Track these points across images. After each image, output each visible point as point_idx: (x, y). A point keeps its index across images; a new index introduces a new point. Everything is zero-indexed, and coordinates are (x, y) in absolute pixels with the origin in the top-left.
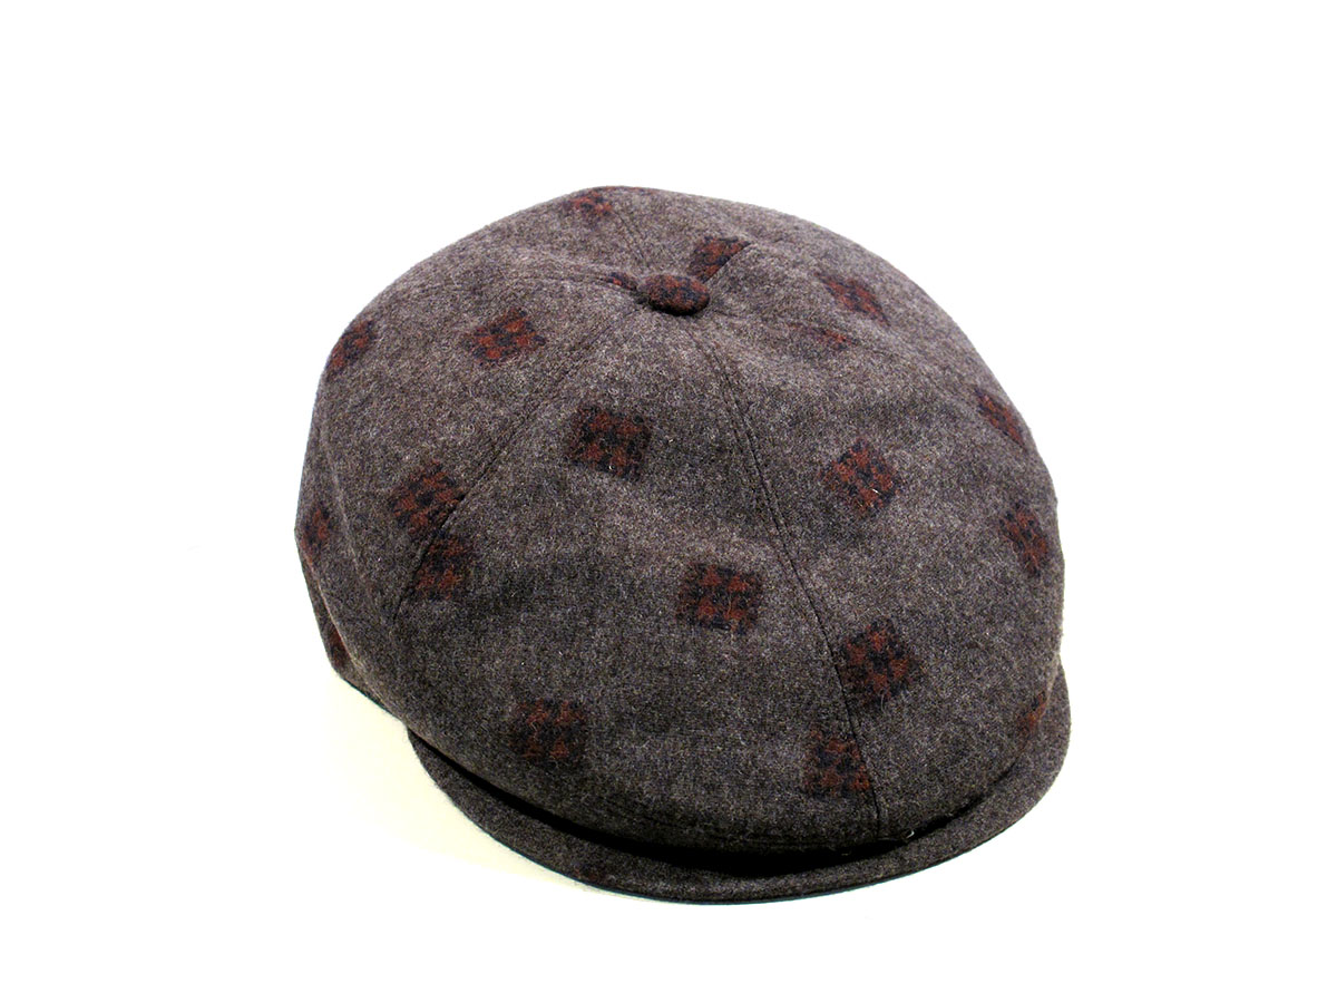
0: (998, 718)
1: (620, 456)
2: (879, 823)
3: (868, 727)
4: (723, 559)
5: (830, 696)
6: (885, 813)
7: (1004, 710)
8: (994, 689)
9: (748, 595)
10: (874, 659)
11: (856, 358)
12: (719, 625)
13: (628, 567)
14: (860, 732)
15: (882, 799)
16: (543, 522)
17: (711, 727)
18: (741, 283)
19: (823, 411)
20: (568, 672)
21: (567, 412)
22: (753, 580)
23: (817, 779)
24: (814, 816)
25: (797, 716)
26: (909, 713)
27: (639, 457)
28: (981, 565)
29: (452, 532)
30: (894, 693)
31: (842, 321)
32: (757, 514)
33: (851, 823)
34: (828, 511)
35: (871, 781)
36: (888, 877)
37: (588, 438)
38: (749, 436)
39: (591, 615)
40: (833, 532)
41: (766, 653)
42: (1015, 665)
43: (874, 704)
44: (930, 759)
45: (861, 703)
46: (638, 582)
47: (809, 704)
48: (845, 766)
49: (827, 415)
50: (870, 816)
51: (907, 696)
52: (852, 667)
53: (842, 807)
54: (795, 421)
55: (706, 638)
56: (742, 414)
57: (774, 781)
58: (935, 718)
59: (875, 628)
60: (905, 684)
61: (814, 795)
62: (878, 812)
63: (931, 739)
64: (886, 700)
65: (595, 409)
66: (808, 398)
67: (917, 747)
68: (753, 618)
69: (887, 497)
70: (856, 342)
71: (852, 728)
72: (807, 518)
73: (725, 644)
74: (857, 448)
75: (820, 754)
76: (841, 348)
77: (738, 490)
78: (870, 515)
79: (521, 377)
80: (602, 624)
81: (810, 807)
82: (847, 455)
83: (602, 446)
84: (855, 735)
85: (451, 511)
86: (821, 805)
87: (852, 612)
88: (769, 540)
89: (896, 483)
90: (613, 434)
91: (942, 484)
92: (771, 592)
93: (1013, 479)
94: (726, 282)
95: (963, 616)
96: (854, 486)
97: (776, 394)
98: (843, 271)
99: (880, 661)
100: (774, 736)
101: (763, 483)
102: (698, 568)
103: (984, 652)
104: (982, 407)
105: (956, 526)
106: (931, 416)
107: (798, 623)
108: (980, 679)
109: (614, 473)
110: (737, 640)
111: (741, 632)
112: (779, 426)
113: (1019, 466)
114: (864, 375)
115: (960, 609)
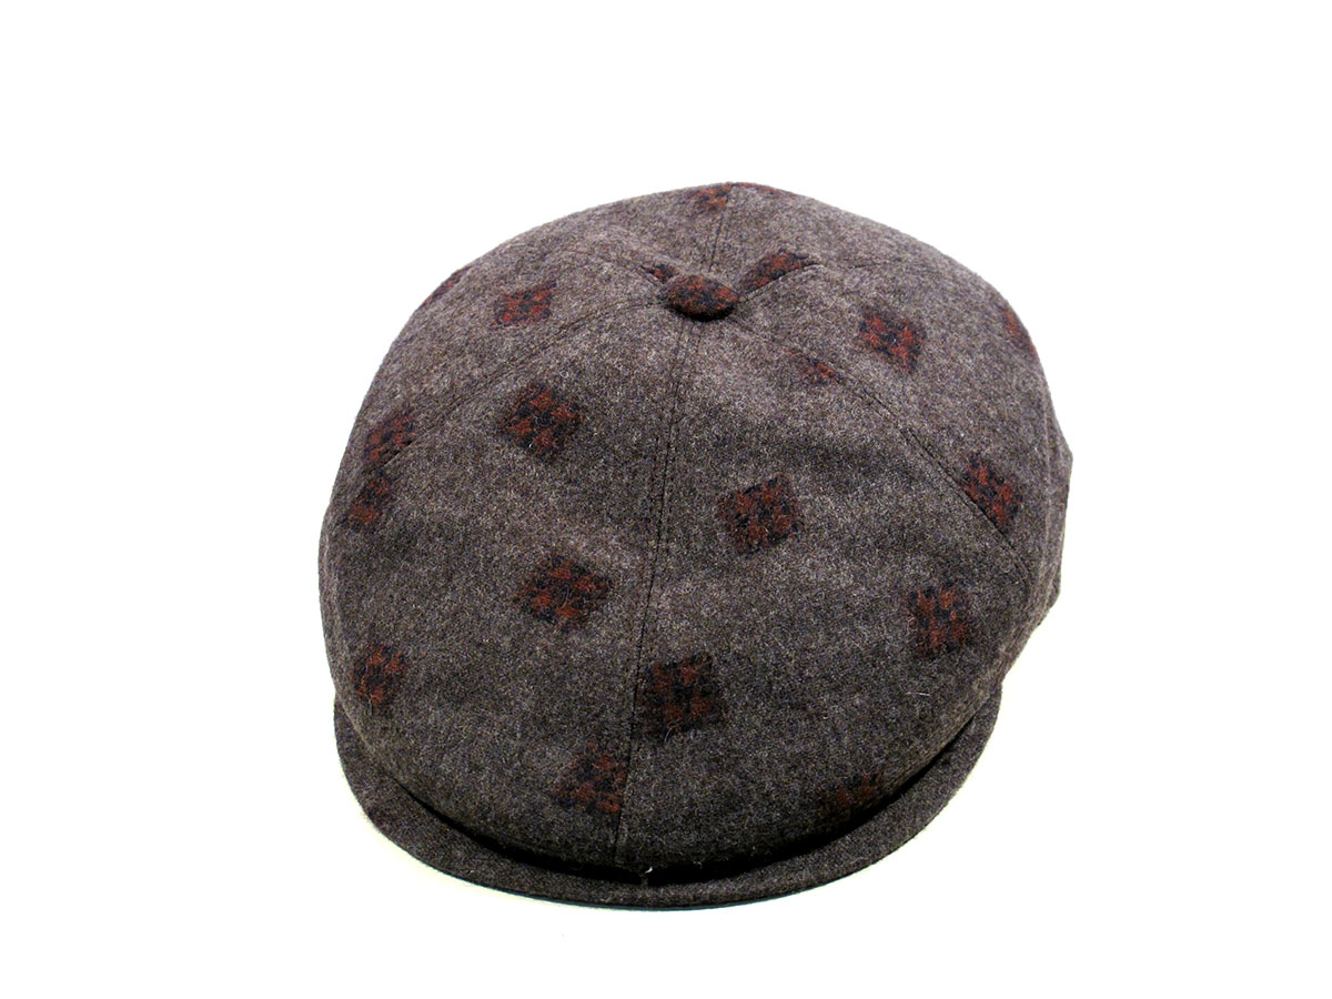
0: (796, 786)
1: (545, 436)
2: (614, 848)
3: (645, 756)
4: (586, 555)
5: (618, 714)
6: (623, 840)
7: (805, 779)
8: (804, 755)
9: (589, 597)
10: (677, 691)
11: (828, 396)
12: (548, 617)
13: (494, 542)
14: (634, 756)
15: (626, 828)
16: (451, 482)
17: (498, 710)
18: (780, 300)
19: (754, 439)
20: (412, 626)
21: (522, 383)
22: (602, 584)
23: (572, 788)
24: (553, 823)
25: (582, 724)
26: (692, 752)
27: (561, 443)
28: (855, 630)
29: (388, 472)
30: (685, 729)
31: (845, 356)
32: (647, 524)
33: (585, 840)
34: (710, 536)
35: (622, 805)
36: (615, 904)
37: (523, 415)
38: (669, 447)
39: (450, 579)
40: (703, 560)
41: (576, 657)
42: (846, 740)
43: (659, 734)
44: (692, 804)
45: (645, 730)
46: (496, 558)
47: (597, 716)
48: (606, 786)
49: (757, 443)
50: (608, 839)
51: (695, 735)
52: (652, 692)
53: (583, 823)
54: (721, 442)
55: (530, 625)
56: (671, 424)
57: (530, 778)
58: (716, 765)
59: (692, 661)
60: (698, 724)
61: (561, 803)
62: (617, 838)
63: (703, 783)
64: (673, 732)
65: (543, 388)
66: (744, 423)
67: (684, 787)
68: (583, 620)
69: (776, 538)
70: (842, 381)
71: (630, 750)
72: (687, 541)
73: (544, 639)
74: (772, 483)
75: (585, 768)
76: (821, 382)
77: (636, 496)
78: (749, 552)
79: (509, 344)
80: (454, 588)
81: (550, 813)
82: (757, 488)
83: (532, 425)
84: (628, 759)
85: (396, 453)
86: (563, 814)
87: (678, 638)
88: (643, 551)
89: (795, 527)
90: (548, 415)
91: (853, 541)
92: (613, 600)
93: (959, 556)
94: (768, 296)
95: (801, 674)
96: (746, 520)
97: (715, 412)
98: (906, 310)
99: (683, 694)
100: (550, 737)
101: (663, 495)
102: (557, 560)
103: (810, 717)
104: (967, 476)
105: (843, 585)
106: (881, 471)
107: (621, 636)
108: (791, 741)
109: (531, 452)
110: (557, 637)
111: (565, 630)
112: (701, 444)
113: (977, 545)
114: (823, 415)
115: (801, 667)
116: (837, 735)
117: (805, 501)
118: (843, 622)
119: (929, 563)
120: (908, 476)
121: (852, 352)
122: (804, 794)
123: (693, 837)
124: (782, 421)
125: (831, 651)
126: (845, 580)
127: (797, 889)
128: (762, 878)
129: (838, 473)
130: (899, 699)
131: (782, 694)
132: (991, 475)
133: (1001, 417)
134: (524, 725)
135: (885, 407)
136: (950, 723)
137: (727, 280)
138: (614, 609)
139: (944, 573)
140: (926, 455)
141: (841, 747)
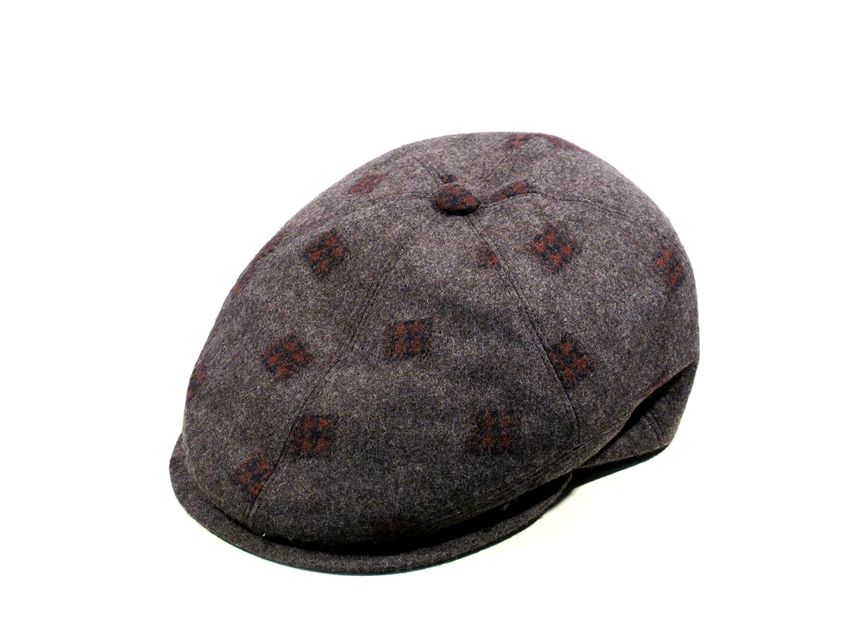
0: (358, 509)
1: (324, 263)
2: (248, 516)
3: (285, 465)
4: (309, 339)
5: (280, 438)
6: (253, 512)
7: (366, 506)
8: (371, 491)
9: (297, 364)
10: (313, 433)
12: (272, 370)
13: (269, 319)
14: (279, 465)
15: (257, 506)
21: (328, 229)
22: (307, 358)
23: (241, 474)
24: (224, 491)
25: (262, 438)
26: (307, 471)
27: (330, 269)
28: (433, 424)
29: (255, 266)
30: (310, 457)
31: (511, 253)
33: (235, 507)
34: (375, 345)
35: (260, 492)
37: (320, 247)
38: (378, 285)
40: (365, 358)
41: (273, 398)
42: (401, 490)
43: (295, 456)
44: (296, 502)
45: (290, 451)
47: (270, 435)
48: (258, 478)
49: (425, 295)
50: (246, 509)
51: (313, 462)
53: (238, 496)
54: (407, 289)
55: (262, 373)
56: (385, 272)
57: (224, 462)
58: (317, 482)
59: (328, 417)
60: (317, 456)
61: (232, 480)
62: (251, 510)
63: (306, 492)
64: (302, 457)
65: (336, 234)
66: (423, 281)
67: (295, 491)
68: (288, 376)
69: (408, 355)
70: (498, 268)
71: (278, 461)
72: (364, 344)
73: (265, 380)
74: (423, 322)
75: (251, 466)
76: (484, 266)
77: (351, 311)
78: (389, 360)
80: (242, 341)
81: (225, 485)
82: (412, 322)
83: (321, 255)
84: (275, 465)
85: (264, 256)
86: (231, 488)
87: (328, 401)
88: (341, 344)
89: (423, 351)
90: (330, 251)
91: (455, 369)
92: (309, 368)
93: (524, 395)
94: (498, 207)
95: (387, 442)
96: (397, 340)
97: (410, 270)
98: (577, 234)
99: (316, 435)
100: (244, 441)
101: (363, 314)
102: (292, 337)
103: (384, 470)
104: (555, 347)
105: (436, 395)
106: (493, 329)
107: (300, 392)
108: (366, 481)
109: (314, 271)
110: (271, 383)
111: (277, 380)
112: (395, 288)
113: (540, 392)
114: (473, 286)
115: (388, 438)
116: (397, 486)
117: (437, 337)
118: (428, 417)
119: (501, 394)
120: (510, 335)
121: (517, 251)
122: (362, 515)
123: (290, 522)
124: (445, 284)
125: (413, 433)
126: (440, 391)
129: (466, 325)
130: (446, 474)
131: (373, 450)
132: (575, 350)
133: (606, 315)
134: (235, 430)
135: (516, 290)
138: (307, 376)
139: (511, 404)
140: (530, 327)
141: (397, 493)
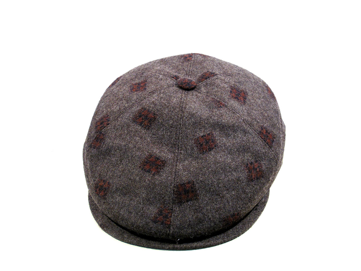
0: (217, 216)
1: (146, 122)
2: (169, 234)
3: (177, 209)
4: (159, 154)
5: (169, 198)
6: (171, 232)
7: (220, 214)
8: (220, 208)
9: (160, 166)
10: (185, 191)
11: (223, 111)
12: (149, 171)
13: (133, 151)
14: (174, 209)
15: (172, 228)
16: (121, 135)
17: (136, 197)
18: (208, 85)
19: (204, 122)
20: (111, 174)
21: (139, 108)
22: (163, 162)
23: (157, 218)
24: (152, 227)
25: (159, 200)
26: (189, 208)
27: (151, 124)
28: (232, 174)
29: (103, 132)
30: (187, 201)
31: (227, 100)
32: (174, 146)
33: (161, 232)
34: (192, 149)
35: (171, 222)
36: (169, 249)
37: (140, 116)
38: (180, 125)
39: (121, 161)
40: (191, 155)
41: (157, 182)
42: (230, 204)
43: (180, 203)
44: (190, 221)
45: (176, 201)
46: (134, 156)
47: (163, 198)
48: (166, 217)
49: (204, 124)
50: (167, 231)
51: (190, 203)
52: (178, 191)
53: (160, 227)
54: (195, 123)
55: (144, 174)
56: (181, 119)
57: (145, 215)
58: (196, 211)
59: (189, 183)
60: (191, 200)
61: (154, 222)
62: (170, 231)
63: (193, 216)
64: (184, 202)
65: (145, 109)
66: (201, 118)
67: (188, 217)
68: (158, 172)
69: (210, 149)
70: (226, 106)
71: (172, 207)
72: (186, 150)
73: (148, 177)
74: (209, 134)
75: (160, 212)
76: (220, 107)
77: (172, 138)
78: (203, 153)
79: (135, 97)
80: (123, 164)
81: (151, 225)
82: (205, 136)
83: (143, 119)
84: (172, 209)
85: (105, 127)
86: (155, 225)
87: (185, 177)
88: (174, 153)
89: (215, 146)
90: (147, 117)
91: (231, 150)
92: (166, 166)
93: (259, 154)
94: (205, 84)
95: (218, 186)
96: (202, 144)
97: (193, 115)
98: (242, 87)
99: (187, 192)
100: (151, 204)
101: (179, 138)
102: (151, 156)
103: (221, 197)
104: (260, 132)
105: (229, 162)
106: (238, 131)
107: (169, 176)
108: (216, 204)
109: (143, 126)
110: (152, 177)
111: (154, 175)
112: (189, 124)
113: (264, 151)
114: (222, 116)
115: (218, 184)
116: (228, 202)
117: (218, 139)
118: (229, 172)
119: (251, 155)
120: (245, 132)
121: (229, 99)
122: (220, 218)
123: (190, 230)
124: (211, 117)
125: (226, 179)
126: (229, 160)
127: (218, 244)
128: (209, 241)
129: (226, 131)
130: (244, 192)
131: (213, 191)
132: (267, 132)
133: (268, 116)
134: (143, 201)
135: (238, 113)
136: (258, 198)
137: (194, 79)
138: (167, 169)
139: (255, 158)
140: (249, 126)
141: (229, 205)
